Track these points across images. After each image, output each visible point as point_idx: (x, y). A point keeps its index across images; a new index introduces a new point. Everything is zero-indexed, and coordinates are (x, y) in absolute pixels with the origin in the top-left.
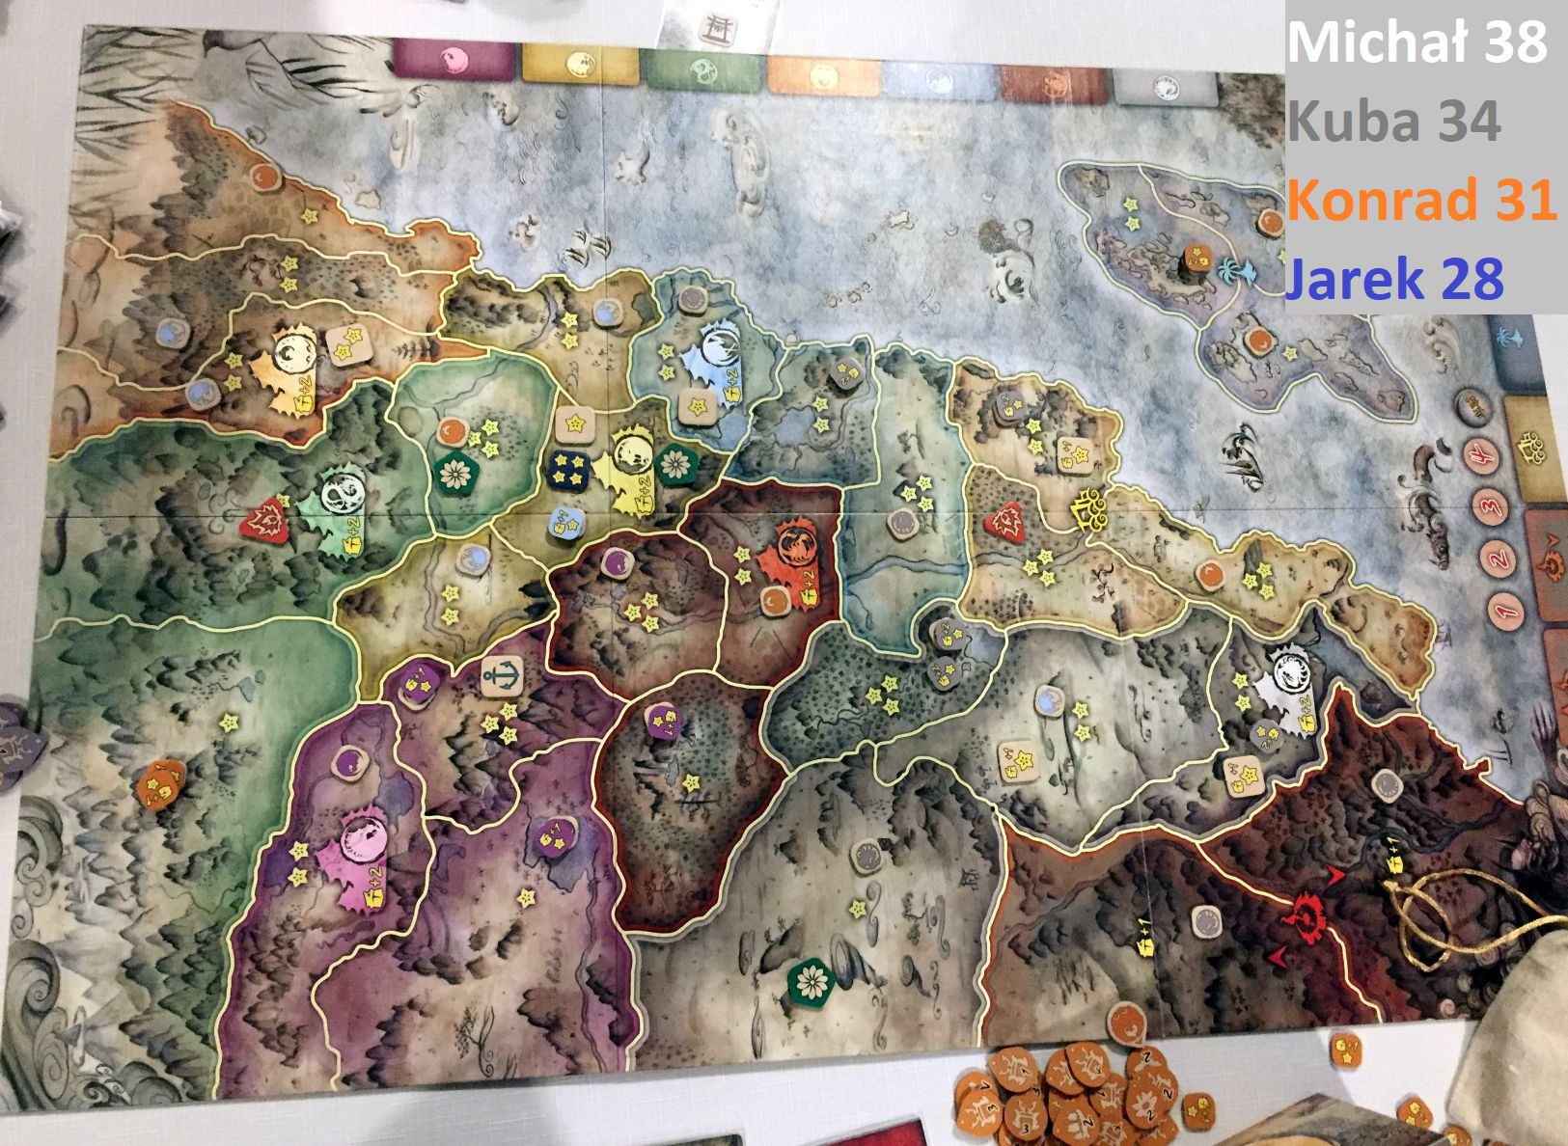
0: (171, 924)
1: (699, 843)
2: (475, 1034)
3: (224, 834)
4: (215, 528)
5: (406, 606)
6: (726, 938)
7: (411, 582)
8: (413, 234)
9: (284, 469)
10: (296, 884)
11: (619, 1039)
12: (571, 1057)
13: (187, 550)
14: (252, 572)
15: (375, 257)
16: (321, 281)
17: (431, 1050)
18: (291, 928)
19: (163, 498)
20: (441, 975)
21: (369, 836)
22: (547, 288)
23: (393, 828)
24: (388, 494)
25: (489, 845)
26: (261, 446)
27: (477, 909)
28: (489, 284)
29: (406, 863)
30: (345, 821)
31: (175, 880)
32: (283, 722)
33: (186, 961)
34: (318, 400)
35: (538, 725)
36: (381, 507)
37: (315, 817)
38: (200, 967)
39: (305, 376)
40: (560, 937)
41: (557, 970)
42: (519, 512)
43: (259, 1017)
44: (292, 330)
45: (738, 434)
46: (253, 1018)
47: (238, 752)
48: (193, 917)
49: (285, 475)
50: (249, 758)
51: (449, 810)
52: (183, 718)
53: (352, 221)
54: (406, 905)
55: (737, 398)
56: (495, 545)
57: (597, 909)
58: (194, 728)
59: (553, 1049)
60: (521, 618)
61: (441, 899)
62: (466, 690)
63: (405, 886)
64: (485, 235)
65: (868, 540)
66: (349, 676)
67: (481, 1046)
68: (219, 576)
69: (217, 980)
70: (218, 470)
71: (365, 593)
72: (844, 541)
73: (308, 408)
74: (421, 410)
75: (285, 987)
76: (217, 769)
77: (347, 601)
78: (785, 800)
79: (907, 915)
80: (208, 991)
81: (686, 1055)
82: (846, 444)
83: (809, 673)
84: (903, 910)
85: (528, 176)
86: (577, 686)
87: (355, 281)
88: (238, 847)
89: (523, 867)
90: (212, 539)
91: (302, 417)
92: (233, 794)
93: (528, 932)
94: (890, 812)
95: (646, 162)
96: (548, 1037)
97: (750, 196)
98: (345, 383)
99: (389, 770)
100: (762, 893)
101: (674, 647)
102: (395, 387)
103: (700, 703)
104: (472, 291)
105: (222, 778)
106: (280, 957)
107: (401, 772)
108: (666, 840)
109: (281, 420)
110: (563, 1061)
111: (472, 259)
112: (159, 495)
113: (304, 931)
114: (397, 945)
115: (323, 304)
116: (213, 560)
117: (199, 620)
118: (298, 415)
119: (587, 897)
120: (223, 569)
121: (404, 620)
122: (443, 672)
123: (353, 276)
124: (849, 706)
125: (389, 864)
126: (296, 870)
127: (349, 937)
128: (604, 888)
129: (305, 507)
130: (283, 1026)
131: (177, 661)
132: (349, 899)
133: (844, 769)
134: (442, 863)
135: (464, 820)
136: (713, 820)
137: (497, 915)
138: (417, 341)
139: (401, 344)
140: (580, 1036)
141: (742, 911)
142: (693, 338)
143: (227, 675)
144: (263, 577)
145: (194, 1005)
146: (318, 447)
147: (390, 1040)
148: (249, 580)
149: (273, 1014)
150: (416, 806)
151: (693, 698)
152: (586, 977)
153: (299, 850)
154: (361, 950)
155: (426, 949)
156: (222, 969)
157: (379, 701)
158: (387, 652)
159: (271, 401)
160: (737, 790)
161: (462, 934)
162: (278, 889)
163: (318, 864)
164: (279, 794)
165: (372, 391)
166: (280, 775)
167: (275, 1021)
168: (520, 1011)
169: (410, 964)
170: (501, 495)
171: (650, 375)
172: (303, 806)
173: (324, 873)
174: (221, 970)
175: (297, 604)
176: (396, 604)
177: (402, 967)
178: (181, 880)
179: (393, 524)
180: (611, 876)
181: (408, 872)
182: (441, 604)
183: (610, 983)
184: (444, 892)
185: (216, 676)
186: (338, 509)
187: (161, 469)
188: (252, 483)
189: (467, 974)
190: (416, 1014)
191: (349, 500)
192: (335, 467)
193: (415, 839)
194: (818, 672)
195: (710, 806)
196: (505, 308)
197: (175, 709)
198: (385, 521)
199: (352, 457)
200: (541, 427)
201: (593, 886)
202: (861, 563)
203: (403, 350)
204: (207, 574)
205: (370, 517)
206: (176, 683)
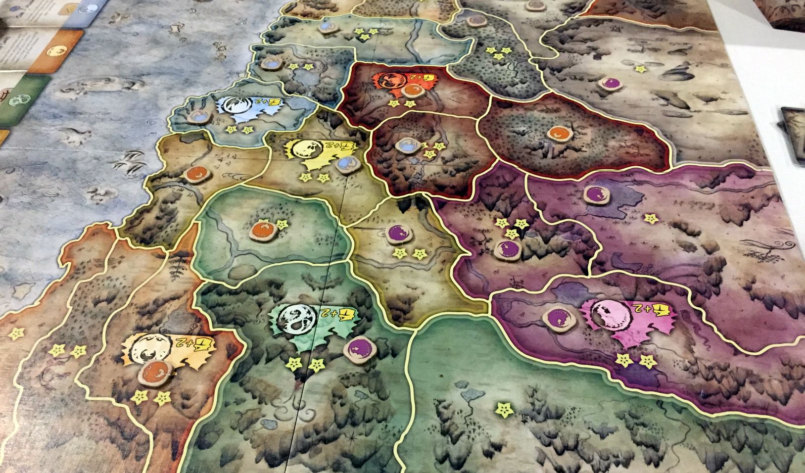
0: (705, 463)
1: (602, 132)
2: (765, 251)
3: (612, 417)
4: (309, 417)
5: (409, 281)
6: (669, 123)
7: (386, 278)
8: (69, 264)
9: (263, 360)
10: (655, 363)
11: (750, 174)
12: (769, 199)
13: (326, 441)
14: (359, 388)
15: (79, 288)
16: (85, 328)
17: (783, 277)
18: (695, 368)
19: (267, 461)
20: (720, 270)
21: (607, 311)
22: (154, 187)
23: (600, 296)
24: (305, 289)
25: (610, 239)
26: (234, 378)
27: (663, 247)
28: (136, 219)
29: (631, 289)
30: (595, 328)
31: (661, 458)
32: (505, 368)
33: (739, 450)
34: (202, 334)
35: (513, 208)
36: (316, 295)
37: (592, 348)
38: (743, 439)
39: (175, 343)
40: (679, 201)
41: (705, 204)
42: (339, 210)
43: (780, 393)
44: (126, 352)
45: (305, 101)
46: (783, 399)
47: (533, 404)
48: (695, 444)
49: (268, 360)
50: (538, 395)
51: (583, 261)
52: (498, 448)
53: (37, 303)
54: (664, 290)
55: (277, 101)
56: (364, 225)
57: (655, 181)
58: (508, 438)
59: (764, 208)
60: (426, 213)
61: (655, 269)
62: (483, 247)
63: (648, 290)
64: (93, 218)
65: (393, 53)
66: (465, 321)
67: (772, 248)
68: (359, 415)
69: (753, 426)
70: (249, 413)
71: (390, 307)
72: (392, 62)
73: (207, 342)
74: (234, 265)
75: (749, 373)
76: (550, 421)
77: (396, 320)
78: (570, 94)
79: (642, 51)
80: (766, 433)
81: (754, 144)
82: (325, 59)
83: (482, 80)
84: (638, 54)
85: (53, 191)
86: (484, 185)
87: (96, 303)
88: (624, 406)
89: (627, 219)
90: (320, 420)
91: (215, 346)
92: (573, 409)
93: (677, 219)
94: (575, 54)
95: (76, 131)
96: (756, 211)
97: (127, 85)
98: (193, 314)
99: (550, 297)
100: (634, 106)
101: (458, 136)
102: (207, 281)
103: (500, 127)
104: (139, 229)
105: (558, 417)
106: (723, 377)
107: (551, 289)
108: (601, 146)
109: (213, 361)
110: (772, 203)
111: (109, 228)
112: (263, 464)
113: (696, 359)
114: (699, 297)
115: (109, 326)
116: (341, 419)
117: (400, 432)
118: (212, 349)
119: (646, 186)
120: (352, 411)
121: (418, 283)
122: (466, 261)
123: (90, 305)
124: (505, 67)
125: (632, 300)
126: (642, 363)
127: (697, 328)
128: (638, 177)
129: (303, 346)
130: (784, 375)
131: (440, 452)
132: (665, 327)
133: (548, 70)
134: (627, 266)
135: (591, 252)
136: (584, 124)
137: (666, 236)
138: (170, 265)
139: (170, 275)
140: (752, 194)
141: (649, 115)
142: (226, 117)
143: (457, 410)
144: (365, 380)
145: (781, 445)
146: (247, 335)
147: (781, 303)
148: (366, 391)
149: (775, 383)
150: (580, 281)
151: (497, 130)
152: (708, 189)
153: (624, 360)
154: (707, 319)
155: (699, 278)
156: (741, 421)
157: (489, 302)
158: (446, 294)
159: (192, 369)
160: (563, 113)
161: (685, 256)
162: (660, 376)
163: (634, 347)
164: (573, 373)
165: (206, 297)
166: (555, 372)
167: (781, 382)
168: (741, 225)
169: (714, 289)
170: (323, 220)
171: (247, 139)
172: (582, 357)
173: (642, 343)
174: (743, 422)
175: (394, 355)
176: (404, 288)
177: (718, 294)
178: (660, 453)
179: (333, 287)
180: (630, 173)
181: (637, 287)
182: (407, 260)
183: (710, 177)
184: (651, 266)
185: (458, 420)
186: (310, 324)
187: (237, 462)
188: (269, 386)
189: (717, 254)
190: (754, 286)
191: (304, 315)
192: (271, 324)
193: (607, 282)
194: (481, 77)
195: (575, 125)
196: (162, 210)
197: (488, 455)
198: (327, 292)
199: (263, 312)
200: (270, 195)
201: (640, 183)
202: (409, 57)
203: (174, 275)
204: (354, 424)
205: (322, 302)
206: (464, 451)
